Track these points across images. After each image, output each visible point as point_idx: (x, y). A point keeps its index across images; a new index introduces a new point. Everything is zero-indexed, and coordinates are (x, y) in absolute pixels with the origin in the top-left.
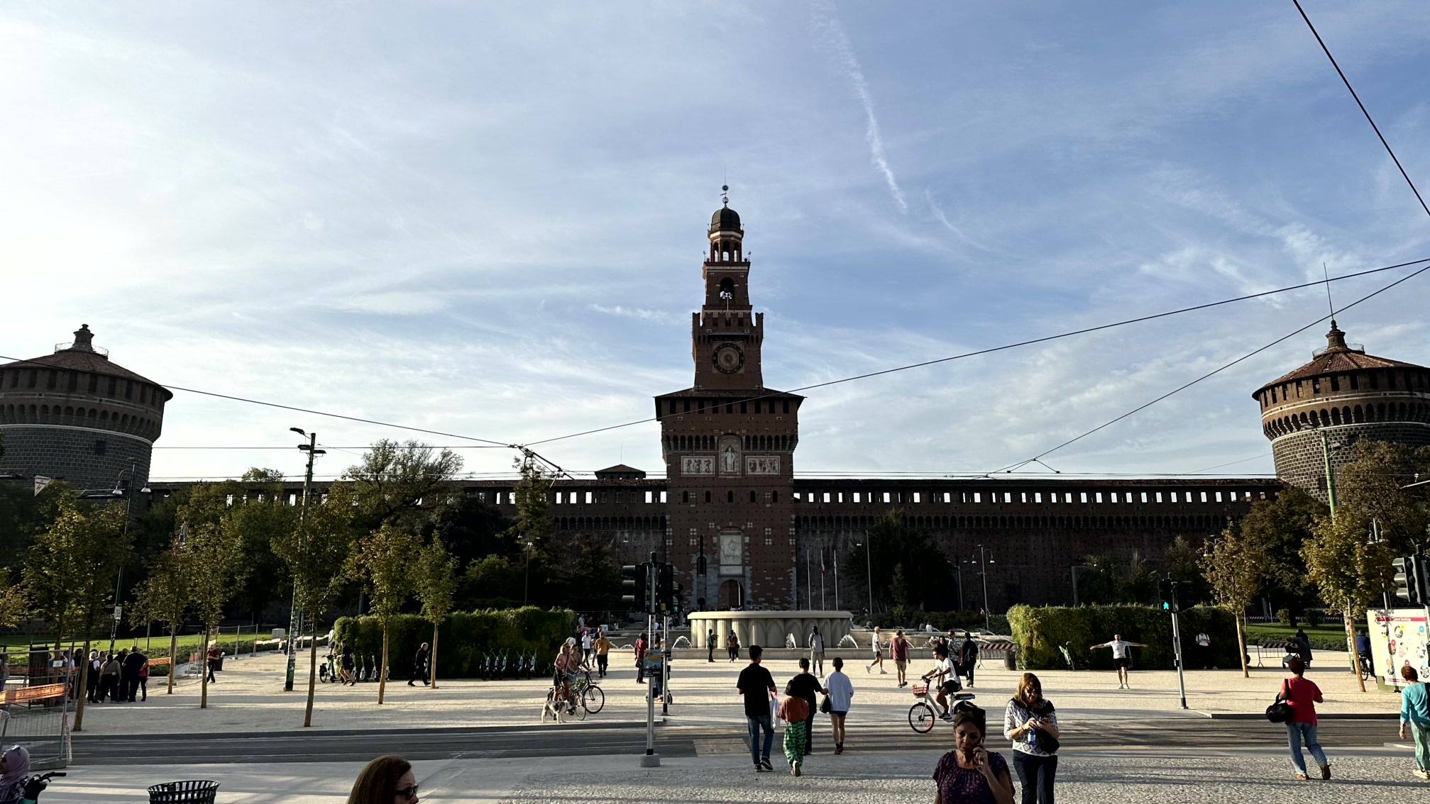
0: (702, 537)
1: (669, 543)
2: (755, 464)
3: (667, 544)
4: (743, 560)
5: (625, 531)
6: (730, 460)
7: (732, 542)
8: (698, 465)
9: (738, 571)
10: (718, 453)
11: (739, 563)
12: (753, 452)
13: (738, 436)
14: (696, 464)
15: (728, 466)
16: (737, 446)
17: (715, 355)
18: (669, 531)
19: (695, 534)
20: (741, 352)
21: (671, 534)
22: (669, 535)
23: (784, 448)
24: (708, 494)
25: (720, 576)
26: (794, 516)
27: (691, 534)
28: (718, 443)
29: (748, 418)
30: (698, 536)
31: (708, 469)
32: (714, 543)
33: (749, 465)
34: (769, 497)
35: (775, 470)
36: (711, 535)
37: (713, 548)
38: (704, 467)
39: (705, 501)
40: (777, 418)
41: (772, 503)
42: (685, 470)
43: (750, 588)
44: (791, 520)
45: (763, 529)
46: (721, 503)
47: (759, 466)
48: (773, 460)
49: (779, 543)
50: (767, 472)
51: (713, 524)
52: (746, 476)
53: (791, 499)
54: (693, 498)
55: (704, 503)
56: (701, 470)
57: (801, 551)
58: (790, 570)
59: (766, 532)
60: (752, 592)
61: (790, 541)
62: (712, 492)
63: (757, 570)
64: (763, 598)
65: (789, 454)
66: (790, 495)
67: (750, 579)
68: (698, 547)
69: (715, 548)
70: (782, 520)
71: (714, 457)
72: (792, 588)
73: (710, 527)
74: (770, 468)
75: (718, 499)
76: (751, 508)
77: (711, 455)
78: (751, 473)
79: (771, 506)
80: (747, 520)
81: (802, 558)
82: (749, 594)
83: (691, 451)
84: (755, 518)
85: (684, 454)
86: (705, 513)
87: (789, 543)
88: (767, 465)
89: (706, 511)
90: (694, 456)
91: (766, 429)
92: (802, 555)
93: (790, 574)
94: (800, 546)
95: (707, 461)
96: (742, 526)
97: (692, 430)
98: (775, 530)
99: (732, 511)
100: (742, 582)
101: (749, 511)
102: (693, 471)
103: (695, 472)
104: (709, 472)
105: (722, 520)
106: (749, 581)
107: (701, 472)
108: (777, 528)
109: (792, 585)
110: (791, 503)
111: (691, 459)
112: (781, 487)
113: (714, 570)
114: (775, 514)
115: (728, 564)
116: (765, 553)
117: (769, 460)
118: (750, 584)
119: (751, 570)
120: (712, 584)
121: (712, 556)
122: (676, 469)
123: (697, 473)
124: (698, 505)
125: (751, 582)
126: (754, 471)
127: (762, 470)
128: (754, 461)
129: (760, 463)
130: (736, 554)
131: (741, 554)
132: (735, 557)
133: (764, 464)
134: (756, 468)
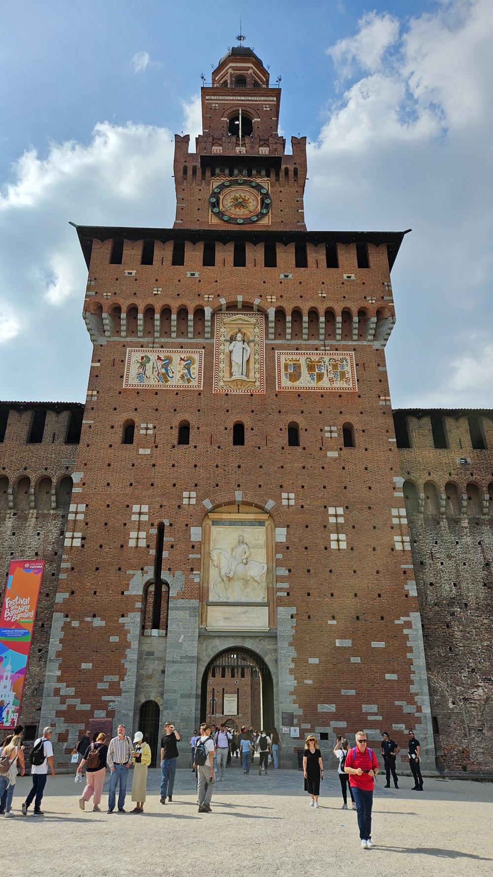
0: (161, 528)
1: (73, 540)
2: (297, 367)
4: (271, 591)
6: (239, 359)
7: (241, 542)
8: (165, 367)
9: (258, 620)
10: (212, 345)
11: (259, 600)
12: (294, 343)
13: (259, 309)
14: (160, 363)
15: (235, 369)
16: (255, 331)
17: (215, 195)
18: (77, 510)
19: (145, 518)
20: (264, 191)
21: (81, 517)
22: (75, 521)
23: (361, 336)
24: (184, 427)
25: (205, 636)
26: (399, 481)
27: (135, 518)
28: (213, 325)
29: (280, 276)
30: (152, 525)
31: (187, 376)
32: (193, 541)
33: (284, 369)
34: (335, 435)
35: (345, 380)
36: (187, 523)
37: (191, 556)
38: (179, 371)
39: (176, 442)
40: (345, 276)
41: (341, 449)
42: (134, 377)
43: (291, 671)
44: (394, 488)
45: (322, 509)
46: (216, 447)
47: (307, 372)
48: (339, 359)
49: (368, 545)
50: (325, 383)
51: (193, 494)
52: (277, 390)
53: (390, 440)
54: (146, 435)
55: (174, 447)
56: (170, 377)
57: (426, 569)
58: (403, 619)
59: (331, 515)
60: (296, 685)
61: (395, 540)
62: (193, 423)
63: (309, 617)
64: (331, 704)
65: (375, 347)
66: (387, 431)
67: (291, 644)
68: (151, 553)
69: (194, 556)
70: (370, 488)
71: (203, 350)
72: (414, 675)
73: (185, 501)
74: (333, 376)
75: (208, 439)
76: (290, 461)
77: (196, 348)
78: (287, 384)
79: (340, 455)
80: (281, 486)
81: (431, 588)
82: (290, 691)
83: (151, 339)
84: (300, 483)
85: (133, 344)
86: (175, 468)
87: (394, 545)
88: (326, 370)
89: (176, 464)
90: (156, 348)
91: (320, 295)
92: (431, 581)
93: (406, 631)
94: (421, 558)
95: (185, 359)
96: (267, 502)
97: (155, 294)
98: (353, 512)
99: (242, 465)
100: (266, 654)
101: (286, 466)
102: (152, 379)
103: (155, 381)
104: (189, 381)
105: (216, 488)
106: (289, 651)
107: (169, 381)
108: (358, 508)
109: (412, 665)
110: (390, 450)
111: (149, 354)
112: (360, 415)
113: (190, 617)
114: (350, 474)
115: (229, 601)
116: (331, 571)
117: (330, 359)
118: (292, 658)
119: (292, 617)
120: (182, 657)
121: (187, 577)
122: (111, 373)
123: (161, 383)
124: (157, 452)
125: (294, 654)
126: (296, 382)
127: (315, 379)
128: (294, 361)
129: (310, 366)
130: (252, 575)
131: (266, 573)
132: (250, 582)
133: (319, 367)
134: (300, 376)
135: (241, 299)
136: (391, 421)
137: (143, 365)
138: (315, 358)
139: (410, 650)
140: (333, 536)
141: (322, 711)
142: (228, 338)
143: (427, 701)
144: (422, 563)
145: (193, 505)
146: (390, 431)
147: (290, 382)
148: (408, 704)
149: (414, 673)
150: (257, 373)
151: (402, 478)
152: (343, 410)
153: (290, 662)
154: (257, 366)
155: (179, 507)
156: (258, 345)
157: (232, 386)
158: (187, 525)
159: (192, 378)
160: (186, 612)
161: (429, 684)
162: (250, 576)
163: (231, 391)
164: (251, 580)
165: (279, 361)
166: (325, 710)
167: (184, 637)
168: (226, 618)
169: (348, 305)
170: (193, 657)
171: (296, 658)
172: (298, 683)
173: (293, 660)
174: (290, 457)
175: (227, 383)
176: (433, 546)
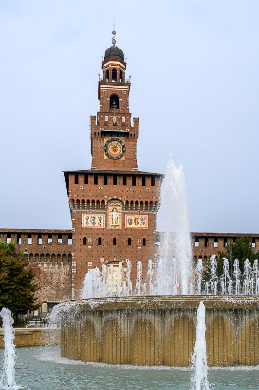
2: (131, 220)
3: (73, 272)
5: (45, 263)
6: (115, 217)
8: (94, 220)
10: (107, 212)
12: (131, 212)
13: (121, 201)
15: (113, 221)
16: (119, 208)
17: (106, 146)
18: (74, 263)
19: (91, 265)
20: (123, 144)
21: (75, 265)
23: (150, 209)
24: (100, 239)
26: (156, 255)
27: (89, 265)
28: (107, 205)
29: (127, 189)
30: (93, 267)
34: (140, 242)
35: (145, 225)
40: (147, 189)
41: (142, 246)
44: (154, 257)
45: (136, 263)
46: (109, 246)
48: (143, 218)
50: (139, 226)
51: (103, 259)
52: (125, 228)
53: (155, 243)
54: (90, 242)
55: (97, 245)
62: (102, 238)
65: (154, 214)
66: (155, 241)
70: (148, 257)
71: (104, 214)
73: (101, 261)
74: (141, 223)
75: (107, 243)
77: (102, 214)
79: (141, 248)
80: (126, 257)
83: (89, 211)
84: (131, 256)
85: (84, 212)
86: (98, 252)
88: (139, 221)
90: (90, 213)
91: (139, 196)
96: (122, 261)
97: (90, 196)
99: (116, 251)
101: (128, 251)
105: (109, 257)
108: (145, 263)
110: (155, 246)
112: (148, 236)
114: (143, 253)
117: (141, 218)
122: (78, 222)
124: (93, 247)
126: (131, 225)
127: (136, 224)
128: (131, 218)
129: (135, 220)
134: (132, 223)
135: (115, 197)
137: (87, 220)
138: (137, 217)
145: (103, 262)
147: (129, 225)
150: (120, 222)
152: (143, 234)
154: (120, 220)
155: (99, 262)
156: (120, 213)
163: (113, 228)
169: (147, 200)
174: (128, 248)
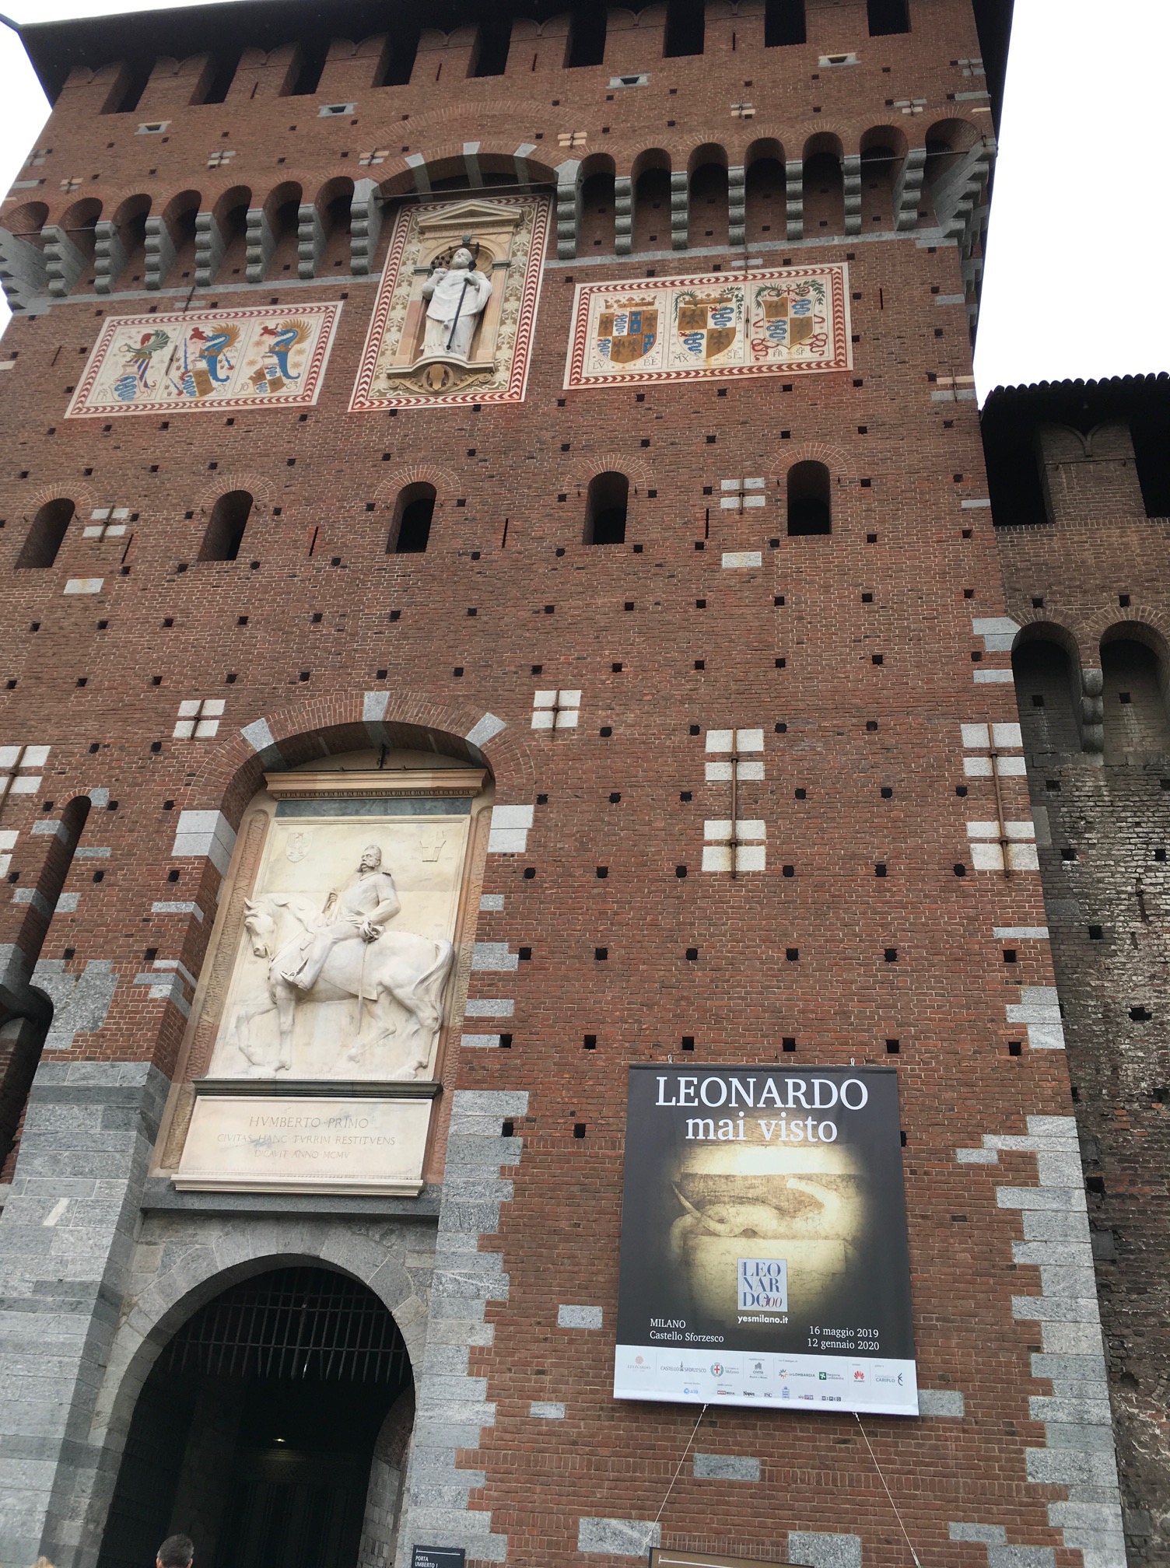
0: (76, 816)
6: (451, 302)
7: (369, 866)
8: (211, 357)
9: (383, 1149)
10: (371, 286)
11: (403, 1073)
12: (637, 258)
14: (195, 347)
16: (514, 240)
19: (27, 785)
24: (232, 511)
25: (156, 1210)
26: (998, 631)
29: (608, 84)
30: (48, 807)
31: (272, 373)
32: (177, 858)
33: (595, 334)
34: (757, 501)
35: (810, 341)
36: (171, 798)
37: (158, 907)
38: (252, 363)
39: (191, 555)
40: (824, 61)
41: (775, 543)
42: (104, 387)
43: (478, 1361)
44: (977, 657)
45: (685, 736)
46: (323, 562)
47: (675, 331)
48: (794, 287)
49: (853, 856)
50: (738, 356)
51: (216, 707)
52: (566, 387)
53: (965, 504)
54: (102, 539)
55: (182, 568)
56: (218, 380)
57: (1114, 954)
58: (996, 1143)
59: (714, 757)
60: (491, 1422)
61: (970, 834)
62: (262, 500)
63: (580, 1131)
64: (642, 1518)
65: (922, 244)
66: (958, 478)
67: (487, 1243)
68: (16, 900)
69: (172, 907)
70: (878, 660)
71: (340, 304)
72: (1047, 1399)
73: (182, 730)
74: (768, 333)
75: (305, 538)
76: (581, 589)
77: (320, 300)
78: (605, 368)
79: (768, 562)
80: (537, 670)
81: (1139, 1028)
82: (459, 1450)
83: (185, 291)
84: (608, 656)
85: (131, 308)
86: (170, 633)
87: (968, 853)
88: (743, 320)
89: (179, 619)
90: (194, 309)
91: (735, 113)
92: (1136, 1003)
93: (1007, 1198)
94: (1095, 913)
95: (279, 330)
96: (474, 721)
97: (213, 167)
98: (805, 745)
99: (406, 611)
100: (402, 1292)
101: (562, 606)
102: (163, 387)
103: (169, 394)
104: (276, 384)
105: (301, 683)
106: (477, 1270)
107: (212, 389)
108: (824, 729)
109: (1038, 1349)
110: (967, 534)
111: (167, 329)
112: (856, 436)
113: (106, 1127)
114: (800, 618)
115: (282, 1076)
116: (692, 954)
117: (761, 290)
118: (488, 1303)
119: (508, 1129)
120: (40, 1287)
121: (126, 981)
122: (40, 384)
123: (185, 398)
124: (126, 585)
125: (495, 1284)
126: (633, 362)
127: (704, 348)
128: (637, 305)
129: (688, 313)
130: (387, 981)
131: (441, 974)
132: (377, 1009)
133: (722, 315)
134: (652, 344)
135: (471, 148)
136: (970, 448)
137: (142, 357)
138: (710, 291)
139: (1030, 1280)
140: (716, 829)
141: (597, 1548)
142: (427, 264)
143: (1110, 1526)
144: (1096, 932)
145: (207, 739)
146: (967, 475)
147: (613, 363)
148: (1011, 1541)
149: (1046, 1387)
150: (505, 346)
151: (1007, 620)
152: (790, 426)
153: (477, 1318)
154: (509, 329)
155: (156, 747)
156: (522, 275)
157: (416, 388)
158: (169, 805)
159: (289, 377)
160: (93, 1108)
161: (1124, 1450)
162: (381, 984)
163: (409, 401)
164: (384, 1000)
165: (584, 311)
166: (611, 1548)
167: (69, 1209)
168: (257, 1143)
169: (828, 128)
170: (85, 1286)
171: (502, 1304)
172: (499, 1413)
173: (494, 1312)
174: (582, 576)
175: (397, 381)
176: (1148, 869)
